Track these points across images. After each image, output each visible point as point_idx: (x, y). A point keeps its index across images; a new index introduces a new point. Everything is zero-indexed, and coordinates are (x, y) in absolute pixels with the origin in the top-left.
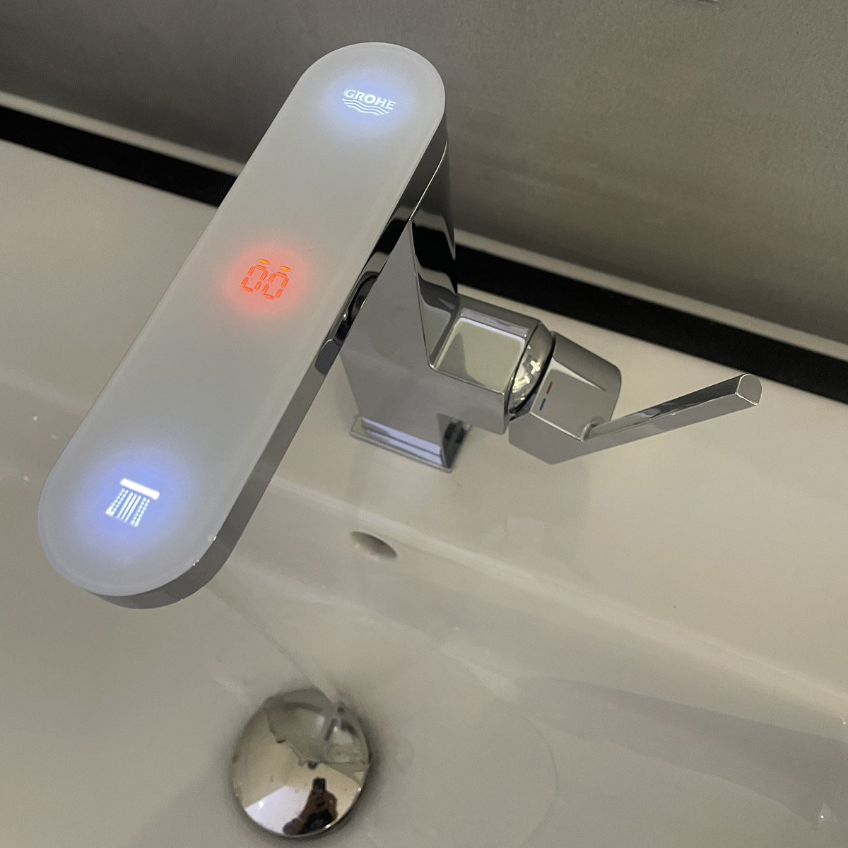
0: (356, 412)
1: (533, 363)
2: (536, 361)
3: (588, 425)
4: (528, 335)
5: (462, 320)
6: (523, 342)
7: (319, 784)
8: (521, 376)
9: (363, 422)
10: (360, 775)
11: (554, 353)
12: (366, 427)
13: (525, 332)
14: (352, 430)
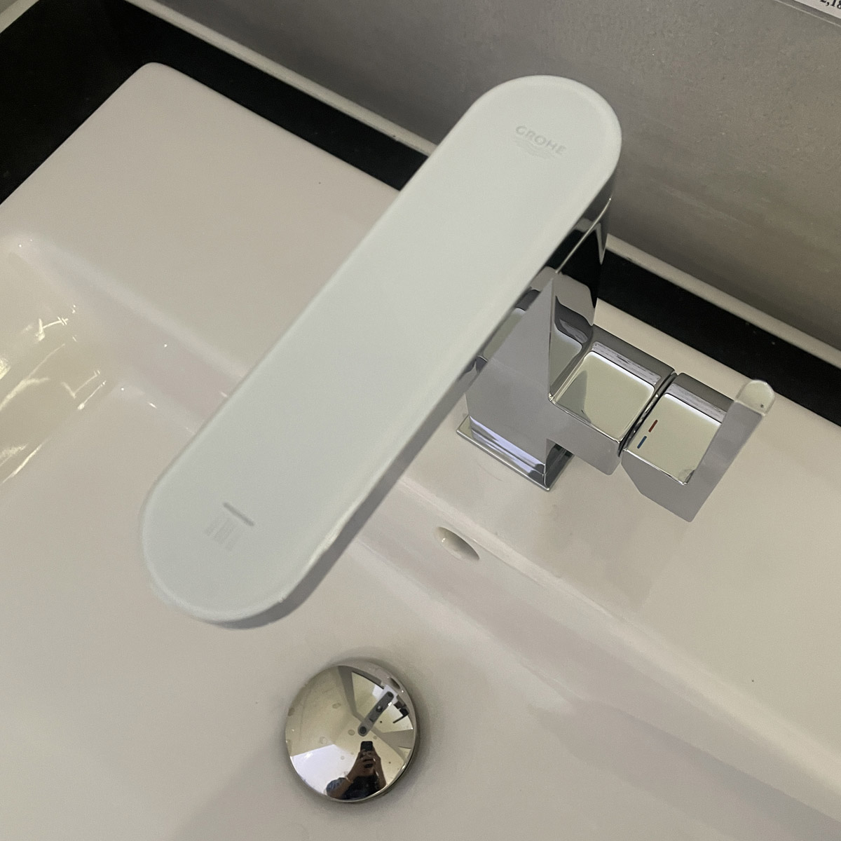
0: (467, 412)
4: (658, 383)
5: (592, 354)
6: (651, 390)
7: (367, 746)
9: (471, 421)
10: (407, 752)
12: (473, 428)
13: (655, 379)
14: (459, 429)
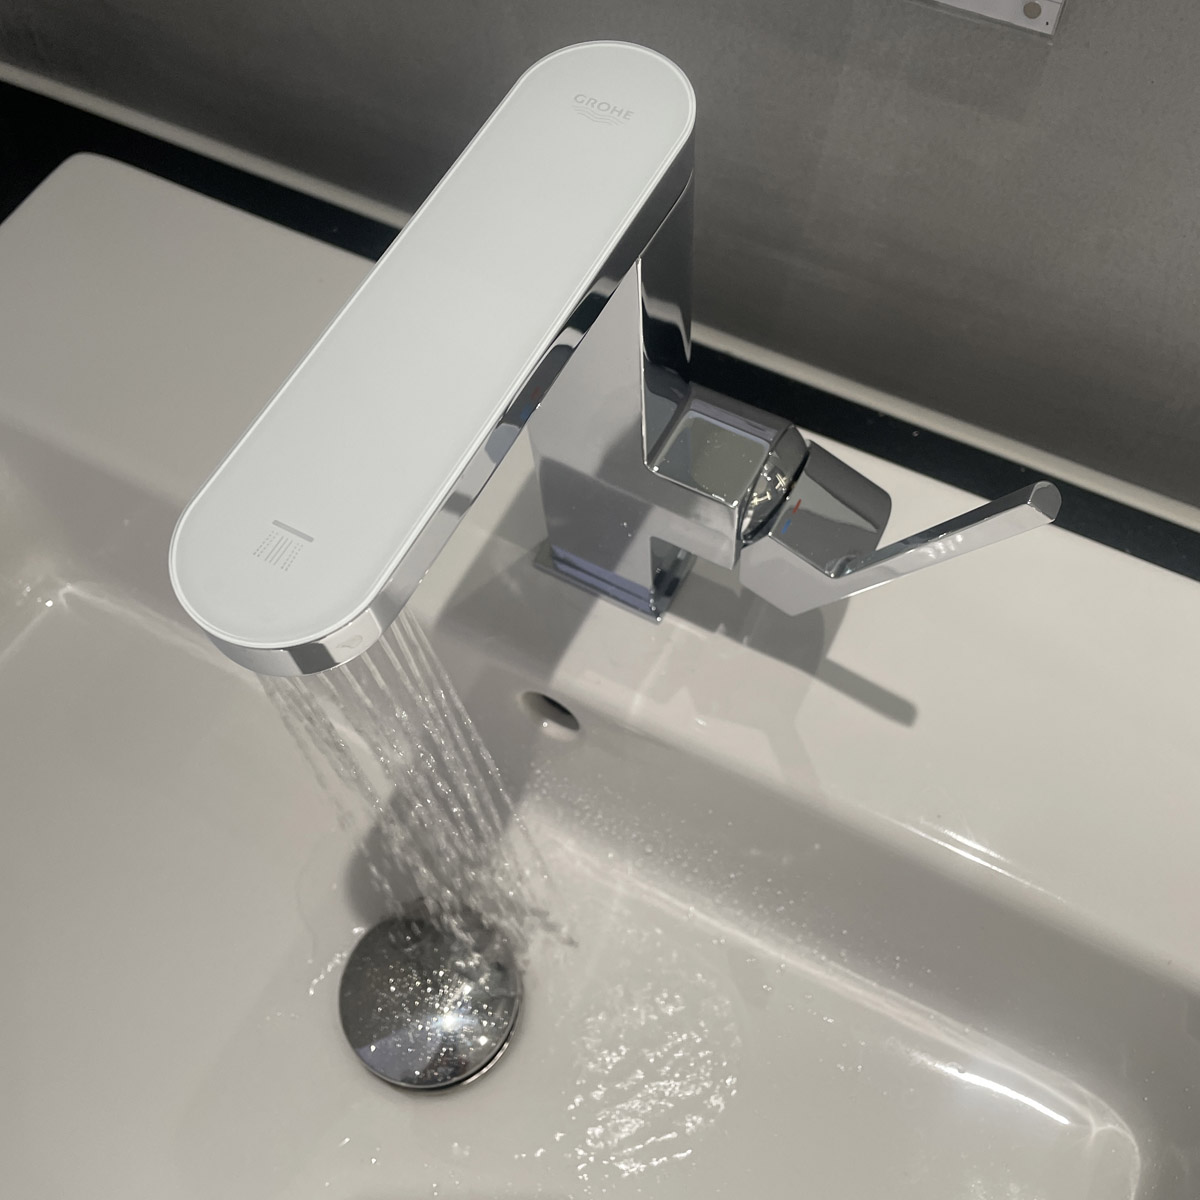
1: (779, 477)
2: (783, 476)
3: (844, 558)
4: (774, 439)
5: (691, 415)
8: (762, 491)
9: (551, 549)
11: (806, 466)
12: (556, 558)
